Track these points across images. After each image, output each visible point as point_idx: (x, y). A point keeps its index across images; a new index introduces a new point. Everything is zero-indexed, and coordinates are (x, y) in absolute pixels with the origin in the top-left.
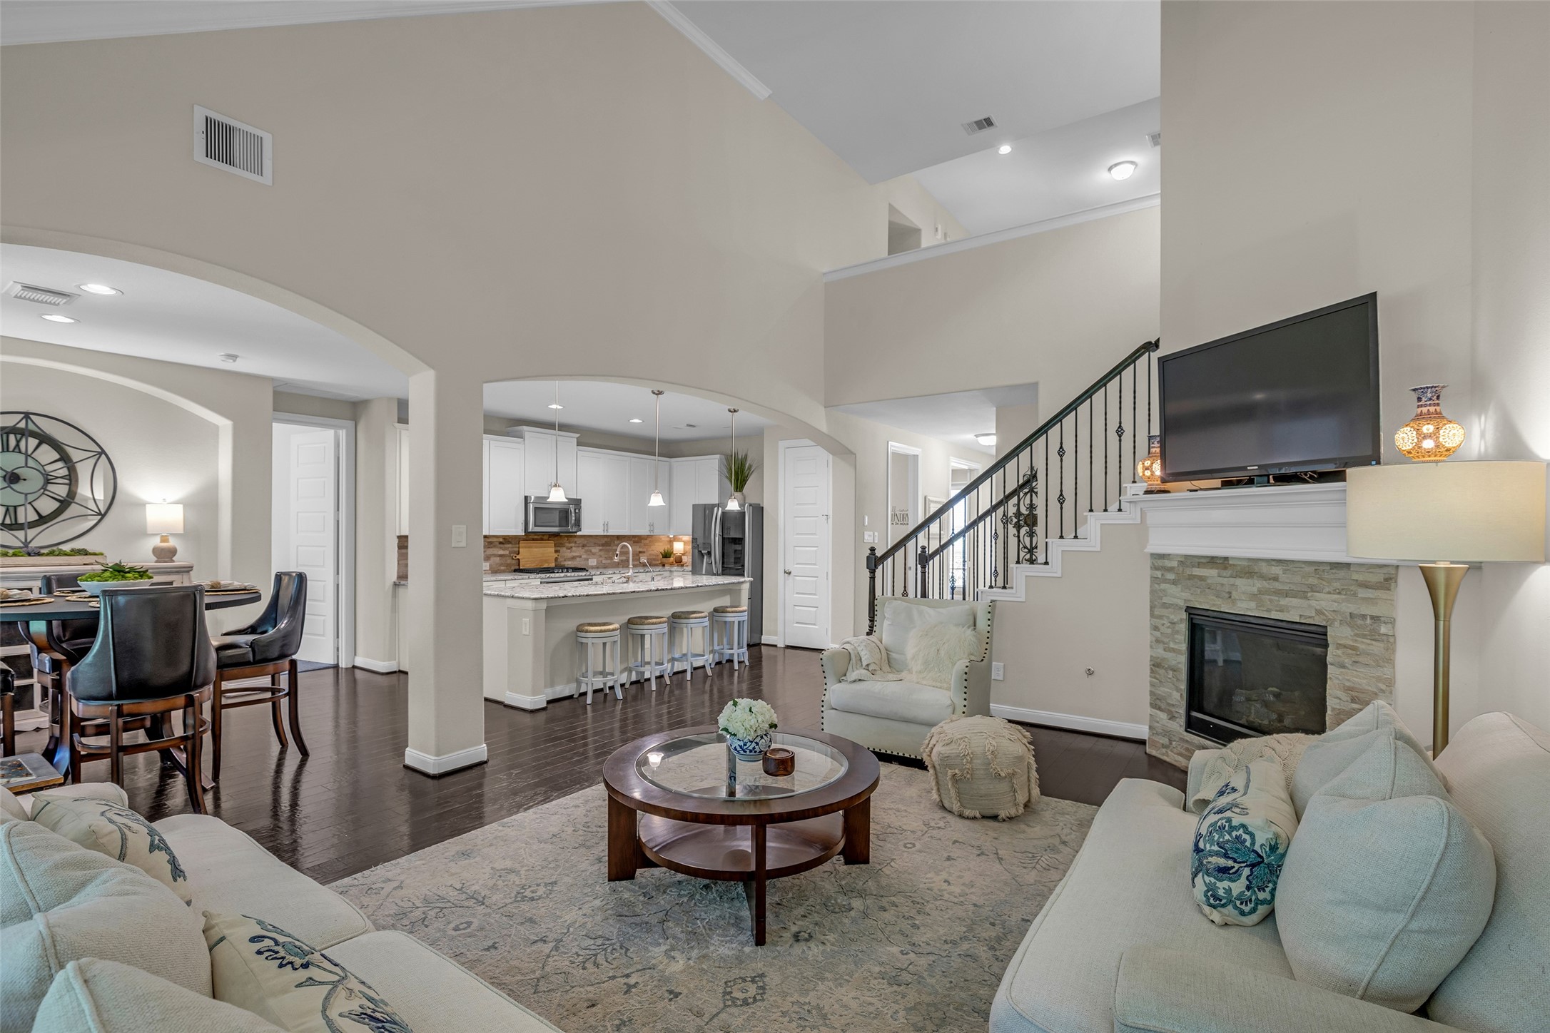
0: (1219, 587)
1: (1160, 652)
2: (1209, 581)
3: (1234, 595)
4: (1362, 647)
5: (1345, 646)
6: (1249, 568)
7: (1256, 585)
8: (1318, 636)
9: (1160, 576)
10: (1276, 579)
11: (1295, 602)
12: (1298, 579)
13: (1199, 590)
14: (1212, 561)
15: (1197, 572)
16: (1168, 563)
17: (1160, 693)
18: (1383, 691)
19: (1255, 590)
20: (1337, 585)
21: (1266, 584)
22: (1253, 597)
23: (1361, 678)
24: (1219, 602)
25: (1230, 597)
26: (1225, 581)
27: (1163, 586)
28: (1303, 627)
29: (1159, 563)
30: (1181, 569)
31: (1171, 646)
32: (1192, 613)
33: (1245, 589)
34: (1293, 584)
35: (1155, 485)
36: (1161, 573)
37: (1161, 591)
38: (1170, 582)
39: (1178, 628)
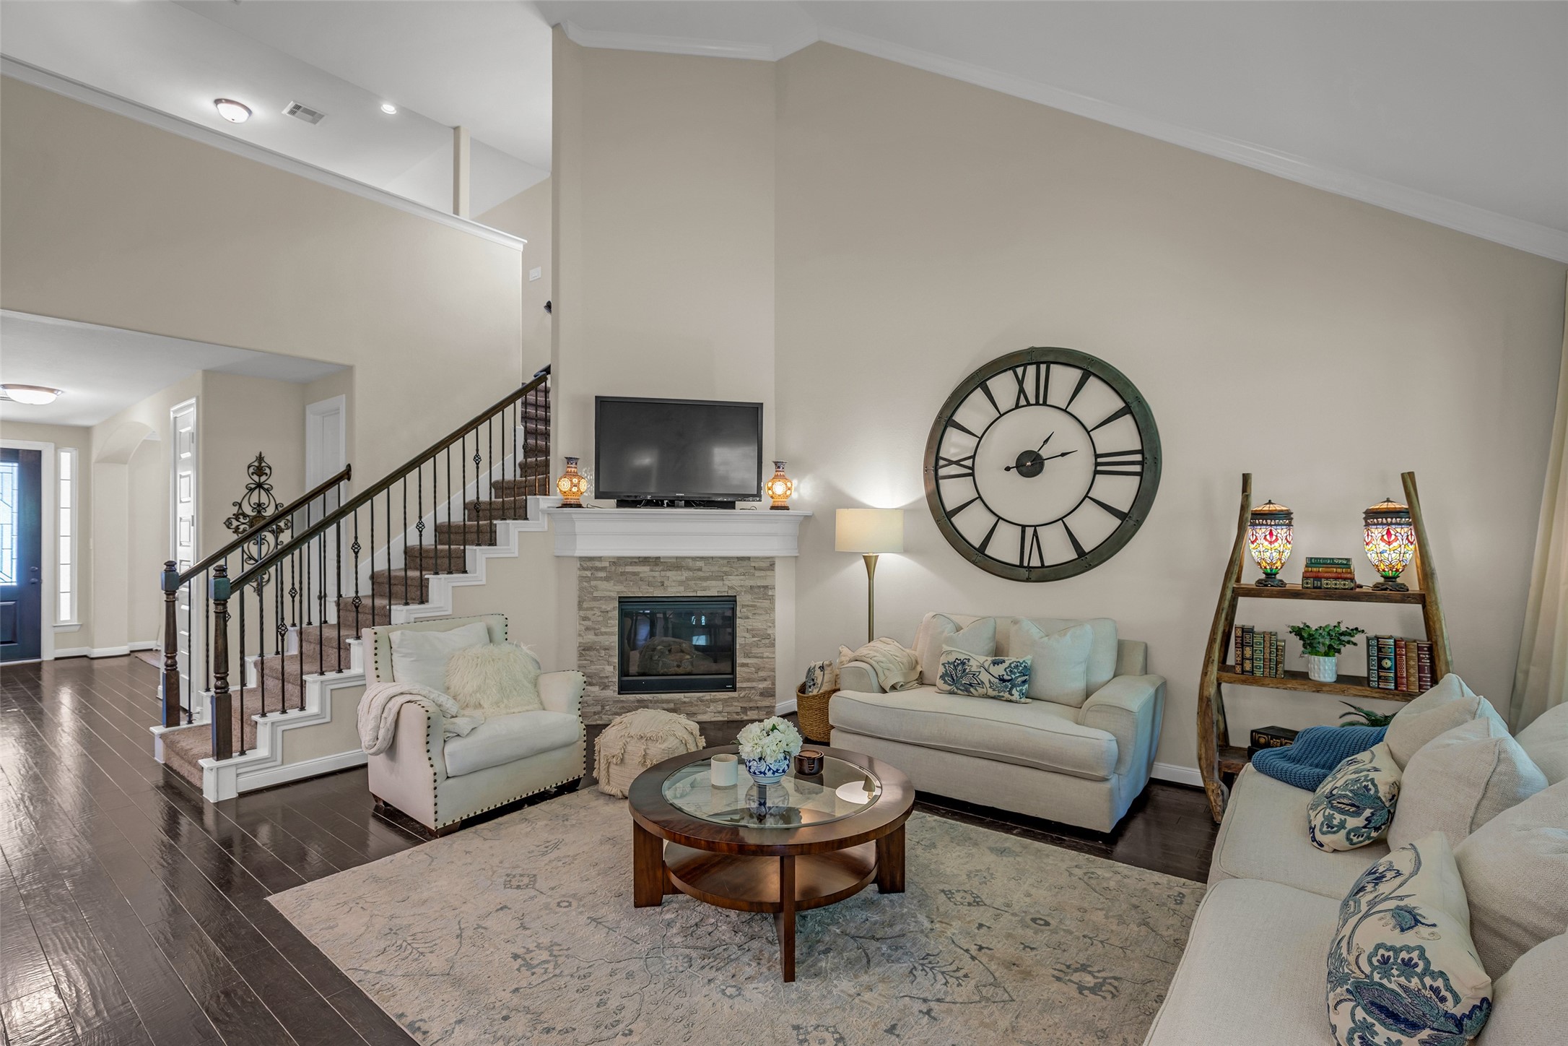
0: (651, 579)
1: (590, 637)
2: (641, 575)
3: (665, 583)
4: (758, 604)
5: (748, 606)
6: (678, 564)
7: (684, 575)
8: (732, 600)
9: (590, 575)
10: (700, 569)
11: (714, 583)
12: (716, 568)
13: (632, 583)
14: (645, 561)
15: (629, 569)
16: (598, 564)
17: (590, 671)
18: (770, 627)
19: (684, 578)
20: (741, 570)
21: (691, 574)
22: (681, 583)
23: (757, 623)
24: (651, 590)
25: (663, 585)
26: (656, 574)
27: (593, 583)
28: (720, 599)
29: (589, 564)
30: (613, 568)
31: (603, 630)
32: (623, 601)
33: (674, 578)
34: (712, 572)
35: (568, 499)
36: (590, 572)
37: (591, 587)
38: (601, 579)
39: (610, 615)
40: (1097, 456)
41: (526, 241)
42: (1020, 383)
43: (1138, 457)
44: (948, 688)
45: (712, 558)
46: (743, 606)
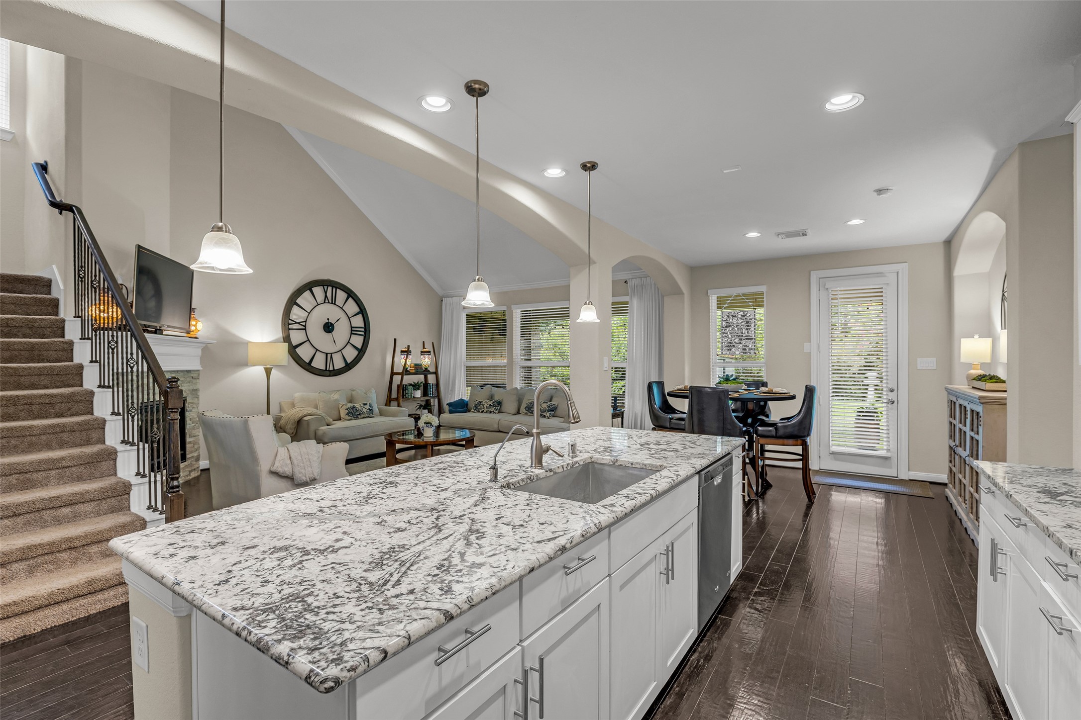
4: (194, 401)
5: (191, 403)
23: (194, 414)
40: (352, 327)
42: (326, 293)
43: (363, 330)
44: (350, 418)
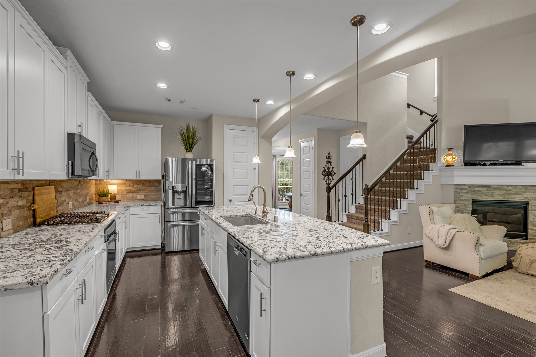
0: (486, 193)
2: (482, 192)
3: (494, 195)
6: (499, 188)
7: (502, 192)
8: (528, 203)
10: (510, 190)
11: (517, 196)
12: (518, 190)
13: (478, 195)
14: (484, 186)
15: (477, 189)
16: (463, 187)
19: (502, 193)
20: (531, 191)
21: (506, 192)
24: (487, 197)
25: (492, 196)
26: (489, 191)
27: (461, 194)
28: (520, 202)
29: (459, 187)
30: (470, 189)
31: (465, 211)
32: (474, 202)
33: (498, 193)
34: (516, 191)
35: (450, 163)
36: (460, 190)
37: (460, 195)
38: (465, 193)
39: (468, 206)
41: (408, 75)
45: (517, 186)
46: (533, 206)
